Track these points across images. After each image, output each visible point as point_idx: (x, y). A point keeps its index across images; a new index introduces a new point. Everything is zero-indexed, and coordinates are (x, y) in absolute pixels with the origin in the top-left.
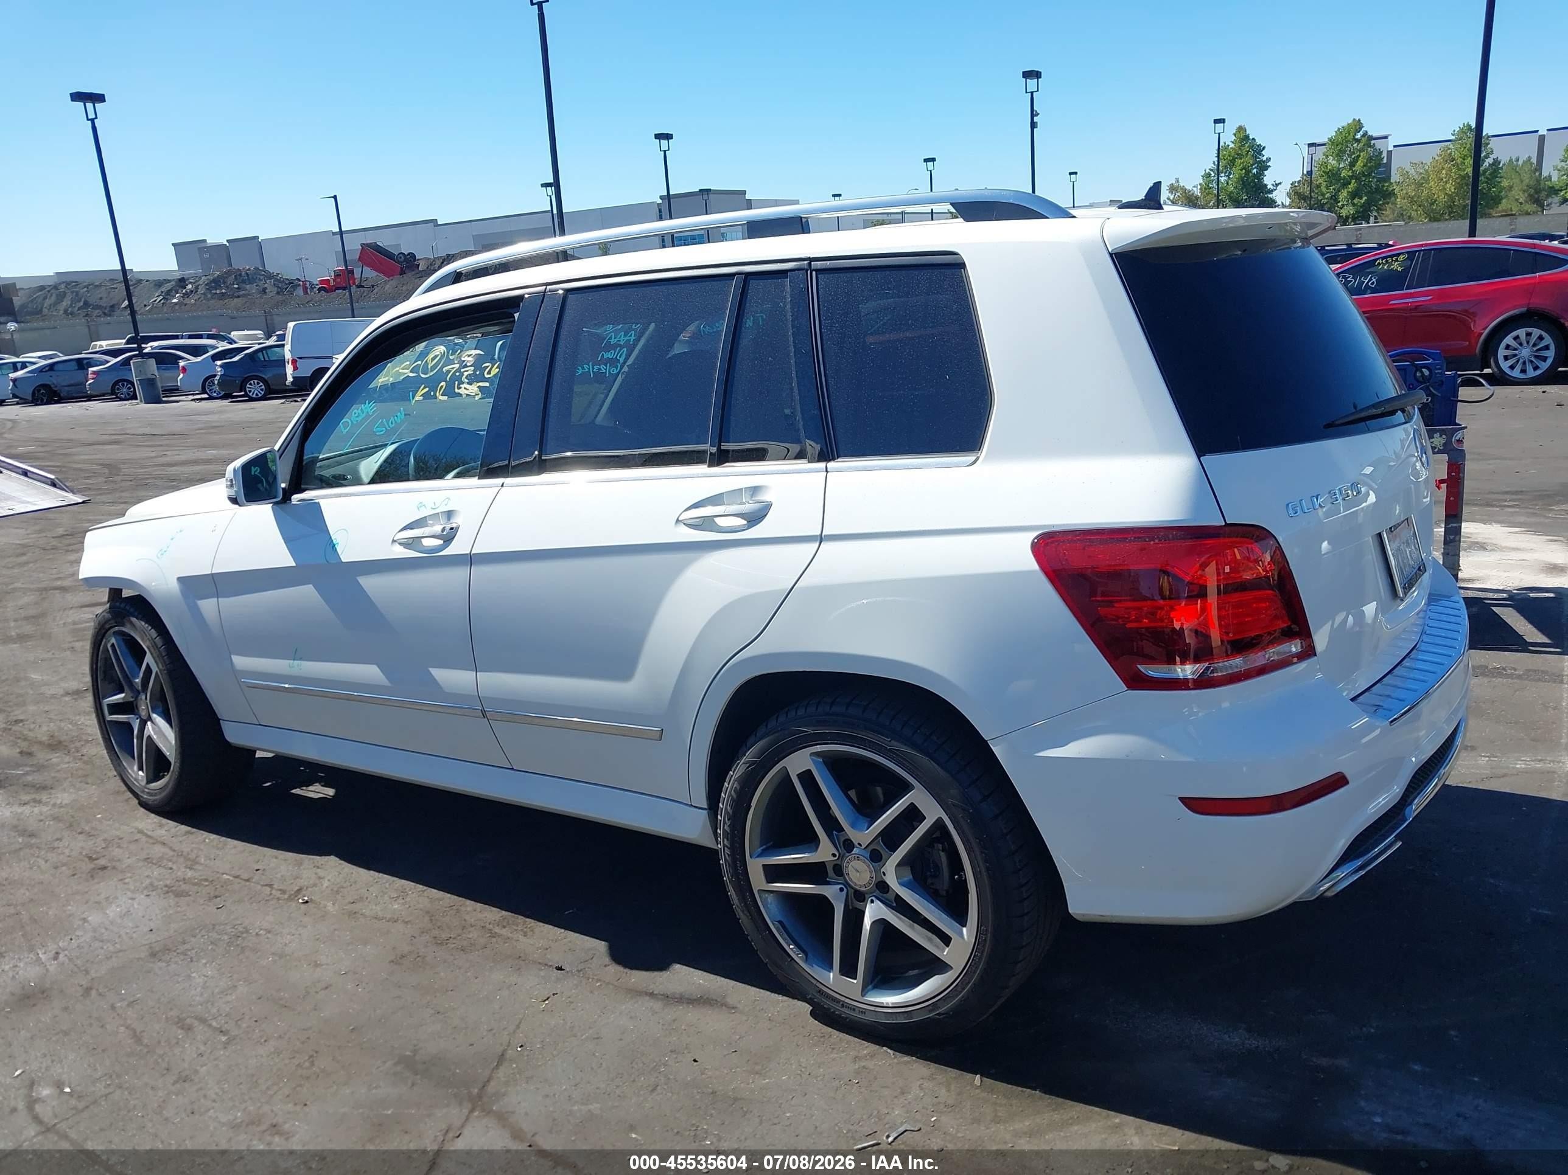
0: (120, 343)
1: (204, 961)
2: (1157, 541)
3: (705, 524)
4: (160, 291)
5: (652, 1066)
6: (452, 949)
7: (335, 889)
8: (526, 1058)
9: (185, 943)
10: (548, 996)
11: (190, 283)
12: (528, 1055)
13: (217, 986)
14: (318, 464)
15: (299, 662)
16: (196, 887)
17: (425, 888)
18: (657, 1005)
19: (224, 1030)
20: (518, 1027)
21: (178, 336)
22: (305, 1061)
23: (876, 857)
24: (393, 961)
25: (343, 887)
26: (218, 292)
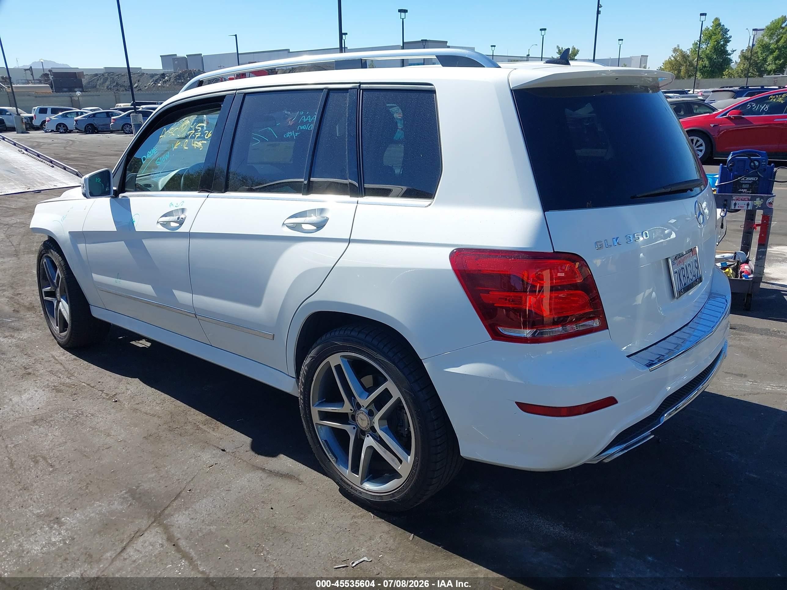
0: (128, 105)
1: (57, 427)
2: (513, 259)
3: (296, 227)
4: (152, 79)
5: (250, 509)
6: (176, 433)
7: (132, 396)
8: (190, 497)
9: (51, 417)
10: (213, 464)
11: (167, 76)
12: (191, 495)
13: (58, 441)
14: (137, 179)
15: (119, 280)
16: (68, 388)
17: (175, 400)
18: (264, 475)
19: (53, 465)
20: (192, 479)
21: (156, 103)
22: (84, 486)
23: (371, 414)
24: (145, 437)
25: (136, 395)
26: (180, 81)
